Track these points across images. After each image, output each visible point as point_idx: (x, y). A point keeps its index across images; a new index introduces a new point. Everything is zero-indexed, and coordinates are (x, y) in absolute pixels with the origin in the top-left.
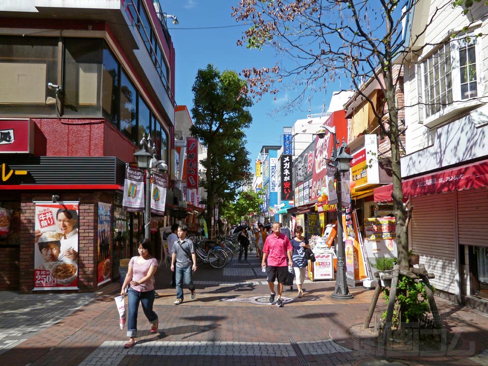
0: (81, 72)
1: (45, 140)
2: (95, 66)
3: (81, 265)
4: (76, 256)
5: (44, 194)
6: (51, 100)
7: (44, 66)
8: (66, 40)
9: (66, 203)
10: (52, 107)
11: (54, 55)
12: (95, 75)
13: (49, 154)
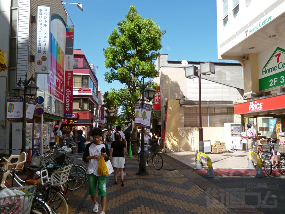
0: (85, 104)
1: (79, 116)
2: (87, 103)
3: (85, 137)
4: (85, 135)
5: (79, 125)
6: (80, 109)
7: (78, 103)
8: (82, 99)
9: (83, 126)
10: (80, 110)
11: (80, 101)
12: (87, 104)
13: (80, 118)
